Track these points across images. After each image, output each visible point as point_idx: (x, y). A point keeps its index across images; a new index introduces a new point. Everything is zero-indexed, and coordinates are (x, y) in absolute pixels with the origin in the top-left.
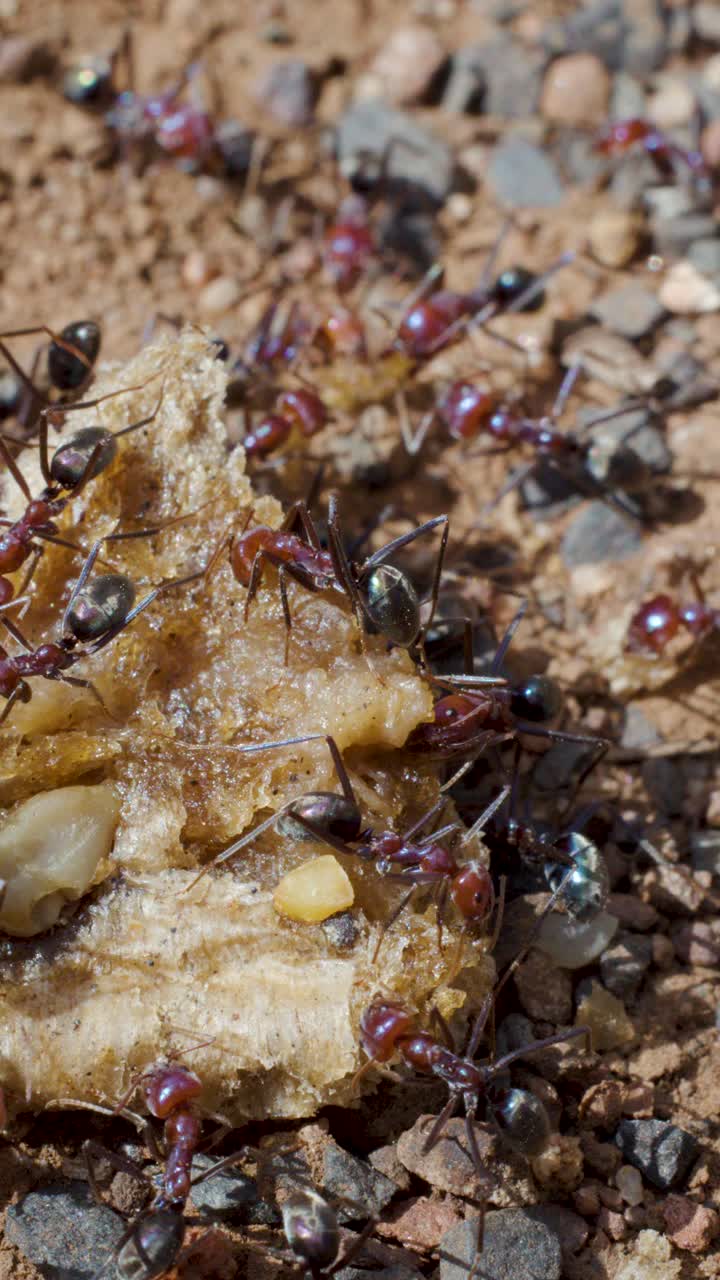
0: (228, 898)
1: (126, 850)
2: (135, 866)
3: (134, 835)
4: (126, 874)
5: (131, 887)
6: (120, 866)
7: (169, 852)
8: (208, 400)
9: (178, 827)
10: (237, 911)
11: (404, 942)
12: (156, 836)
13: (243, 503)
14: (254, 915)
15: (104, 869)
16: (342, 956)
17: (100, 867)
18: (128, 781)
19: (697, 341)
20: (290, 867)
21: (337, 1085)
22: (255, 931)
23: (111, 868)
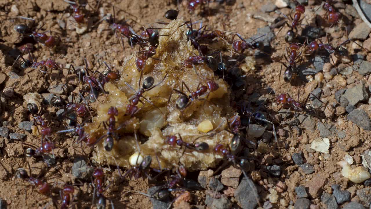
0: (189, 129)
1: (169, 119)
2: (171, 123)
3: (171, 117)
4: (170, 124)
5: (170, 126)
6: (168, 122)
7: (178, 120)
8: (183, 31)
9: (179, 115)
10: (191, 131)
11: (223, 136)
12: (175, 117)
13: (191, 51)
14: (194, 132)
15: (165, 123)
16: (211, 139)
17: (164, 123)
18: (169, 106)
19: (281, 14)
20: (201, 122)
21: (211, 164)
22: (194, 135)
23: (166, 123)
